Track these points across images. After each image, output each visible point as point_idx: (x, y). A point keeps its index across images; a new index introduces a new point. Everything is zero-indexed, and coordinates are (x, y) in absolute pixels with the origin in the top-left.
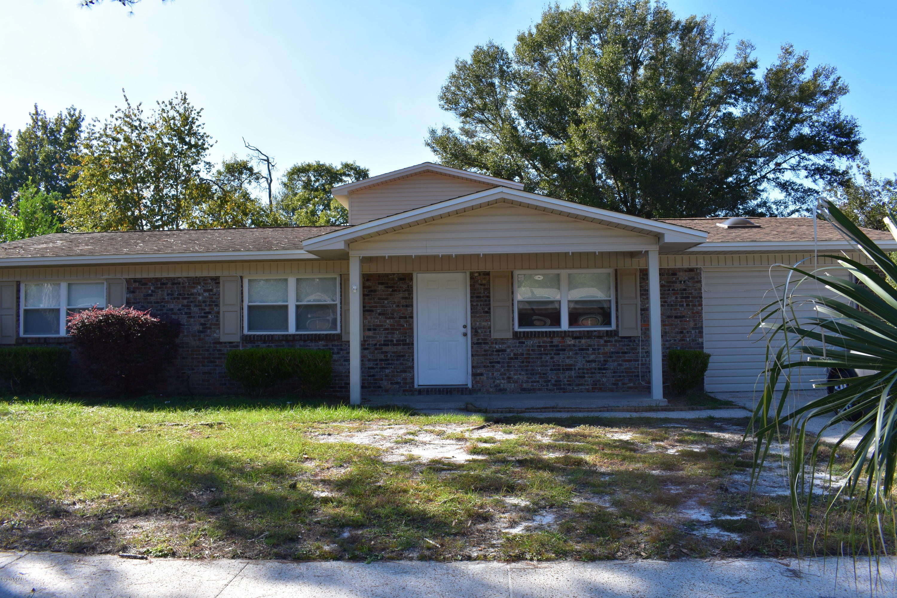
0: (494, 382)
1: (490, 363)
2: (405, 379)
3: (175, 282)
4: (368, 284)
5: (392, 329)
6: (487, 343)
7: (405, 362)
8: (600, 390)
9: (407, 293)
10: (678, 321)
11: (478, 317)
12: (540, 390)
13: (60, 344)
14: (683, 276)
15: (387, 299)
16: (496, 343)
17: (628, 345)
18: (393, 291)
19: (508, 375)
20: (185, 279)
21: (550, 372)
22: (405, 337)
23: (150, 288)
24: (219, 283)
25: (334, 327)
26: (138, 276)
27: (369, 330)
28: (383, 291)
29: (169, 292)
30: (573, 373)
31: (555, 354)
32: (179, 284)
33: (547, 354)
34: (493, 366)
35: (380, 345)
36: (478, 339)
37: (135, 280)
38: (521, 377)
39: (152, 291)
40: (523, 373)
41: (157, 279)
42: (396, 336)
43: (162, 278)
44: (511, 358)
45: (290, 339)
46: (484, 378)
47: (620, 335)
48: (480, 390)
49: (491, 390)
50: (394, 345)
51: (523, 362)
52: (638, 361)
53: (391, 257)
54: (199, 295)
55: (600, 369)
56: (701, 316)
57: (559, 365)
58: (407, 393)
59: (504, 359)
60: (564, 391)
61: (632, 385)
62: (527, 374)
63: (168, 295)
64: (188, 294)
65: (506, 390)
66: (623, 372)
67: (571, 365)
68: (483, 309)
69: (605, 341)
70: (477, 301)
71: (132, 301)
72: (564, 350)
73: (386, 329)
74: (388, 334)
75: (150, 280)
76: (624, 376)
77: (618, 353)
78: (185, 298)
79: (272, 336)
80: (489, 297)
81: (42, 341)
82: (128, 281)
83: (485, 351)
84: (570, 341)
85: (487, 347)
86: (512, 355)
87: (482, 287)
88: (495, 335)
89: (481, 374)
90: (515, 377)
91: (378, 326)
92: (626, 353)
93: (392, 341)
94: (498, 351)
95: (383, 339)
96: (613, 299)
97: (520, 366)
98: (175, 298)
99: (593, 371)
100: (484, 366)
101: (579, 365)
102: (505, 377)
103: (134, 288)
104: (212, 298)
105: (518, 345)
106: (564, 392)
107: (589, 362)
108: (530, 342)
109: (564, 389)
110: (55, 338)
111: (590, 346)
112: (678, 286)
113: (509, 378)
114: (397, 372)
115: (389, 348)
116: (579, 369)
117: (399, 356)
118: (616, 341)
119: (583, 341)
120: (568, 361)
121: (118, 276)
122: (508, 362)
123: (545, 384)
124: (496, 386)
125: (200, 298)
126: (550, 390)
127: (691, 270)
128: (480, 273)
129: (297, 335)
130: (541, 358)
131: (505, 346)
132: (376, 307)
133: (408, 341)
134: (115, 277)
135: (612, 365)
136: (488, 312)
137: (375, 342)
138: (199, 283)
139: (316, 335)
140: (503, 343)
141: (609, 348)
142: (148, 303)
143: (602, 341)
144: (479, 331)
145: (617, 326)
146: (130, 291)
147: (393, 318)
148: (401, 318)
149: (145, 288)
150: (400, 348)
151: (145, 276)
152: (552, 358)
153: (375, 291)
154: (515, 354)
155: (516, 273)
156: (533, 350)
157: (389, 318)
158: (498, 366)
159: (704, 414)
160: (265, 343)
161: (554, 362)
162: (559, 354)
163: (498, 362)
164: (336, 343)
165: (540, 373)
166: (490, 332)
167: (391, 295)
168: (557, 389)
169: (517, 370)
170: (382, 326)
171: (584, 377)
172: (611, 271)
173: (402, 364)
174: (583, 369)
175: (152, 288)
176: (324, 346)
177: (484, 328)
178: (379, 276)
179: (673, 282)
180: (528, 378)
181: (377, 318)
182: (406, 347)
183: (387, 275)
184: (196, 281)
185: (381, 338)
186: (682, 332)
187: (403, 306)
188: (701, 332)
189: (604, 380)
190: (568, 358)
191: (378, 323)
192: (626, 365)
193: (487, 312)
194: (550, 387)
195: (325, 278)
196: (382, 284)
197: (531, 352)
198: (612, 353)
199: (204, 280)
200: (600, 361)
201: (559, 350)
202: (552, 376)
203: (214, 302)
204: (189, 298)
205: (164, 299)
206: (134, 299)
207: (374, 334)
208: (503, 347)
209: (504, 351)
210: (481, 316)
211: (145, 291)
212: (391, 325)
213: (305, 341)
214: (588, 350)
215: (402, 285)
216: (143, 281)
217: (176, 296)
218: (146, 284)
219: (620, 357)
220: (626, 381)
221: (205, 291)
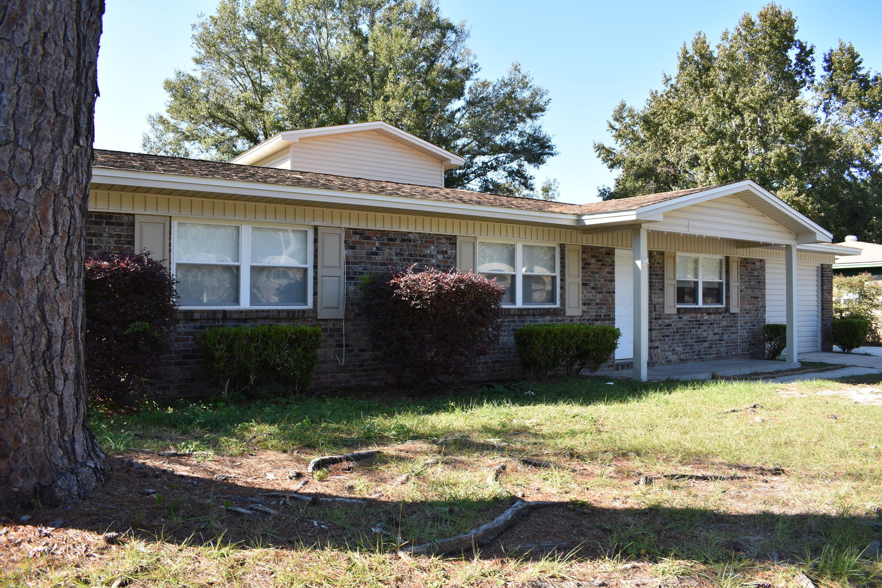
0: (665, 354)
1: (663, 336)
3: (405, 237)
4: (585, 256)
5: (601, 304)
6: (660, 318)
9: (611, 267)
10: (754, 301)
11: (656, 294)
12: (690, 360)
14: (758, 265)
15: (597, 273)
16: (666, 318)
17: (733, 320)
18: (602, 265)
19: (672, 348)
20: (416, 235)
21: (695, 344)
22: (610, 312)
23: (374, 244)
24: (455, 244)
25: (553, 300)
26: (362, 226)
27: (584, 304)
28: (595, 264)
29: (398, 251)
30: (706, 344)
31: (698, 328)
32: (410, 241)
33: (694, 328)
34: (664, 340)
35: (593, 320)
36: (656, 315)
37: (356, 232)
38: (680, 349)
39: (377, 248)
40: (681, 345)
41: (383, 233)
42: (604, 311)
43: (389, 232)
44: (674, 332)
45: (519, 314)
46: (659, 350)
49: (663, 361)
50: (603, 320)
51: (681, 335)
52: (737, 333)
54: (432, 257)
55: (720, 340)
56: (765, 298)
57: (700, 338)
59: (670, 333)
61: (734, 353)
62: (683, 346)
64: (420, 256)
66: (730, 343)
67: (706, 337)
68: (658, 286)
69: (724, 317)
70: (656, 279)
71: (352, 260)
72: (702, 324)
73: (597, 304)
74: (598, 308)
75: (375, 232)
76: (731, 346)
77: (728, 326)
80: (663, 275)
82: (348, 231)
83: (660, 325)
84: (706, 317)
85: (660, 322)
86: (675, 329)
87: (659, 266)
88: (666, 311)
89: (657, 347)
90: (677, 349)
91: (591, 300)
92: (732, 327)
93: (601, 316)
94: (667, 325)
95: (594, 314)
96: (724, 281)
97: (679, 339)
98: (405, 260)
99: (717, 342)
100: (659, 340)
101: (710, 338)
103: (354, 242)
104: (446, 262)
105: (678, 320)
106: (702, 361)
107: (715, 334)
108: (686, 317)
109: (702, 358)
110: (234, 312)
111: (715, 321)
112: (756, 273)
113: (673, 350)
115: (599, 323)
116: (710, 341)
118: (728, 317)
119: (712, 316)
120: (705, 334)
121: (337, 224)
122: (673, 336)
123: (692, 354)
124: (666, 358)
125: (434, 261)
126: (695, 360)
127: (761, 261)
128: (657, 252)
129: (525, 309)
130: (691, 331)
131: (672, 320)
132: (589, 280)
133: (611, 316)
134: (331, 225)
135: (725, 337)
136: (662, 289)
137: (589, 317)
138: (432, 242)
139: (546, 309)
140: (671, 318)
141: (724, 323)
143: (721, 317)
144: (657, 307)
145: (727, 304)
146: (349, 245)
147: (601, 292)
148: (607, 292)
149: (368, 244)
150: (606, 322)
151: (371, 226)
152: (696, 331)
153: (589, 264)
154: (677, 328)
155: (677, 254)
156: (686, 325)
157: (599, 293)
158: (667, 339)
161: (697, 335)
162: (700, 328)
163: (667, 336)
164: (559, 318)
165: (690, 345)
166: (663, 307)
167: (600, 269)
168: (699, 358)
169: (677, 343)
170: (593, 300)
171: (711, 347)
172: (721, 257)
174: (712, 340)
175: (377, 244)
176: (550, 321)
177: (659, 304)
178: (592, 248)
179: (754, 270)
180: (684, 350)
181: (591, 292)
182: (610, 322)
184: (430, 239)
186: (757, 310)
187: (609, 281)
188: (765, 310)
189: (722, 349)
190: (705, 331)
191: (591, 298)
192: (733, 336)
194: (695, 357)
195: (544, 247)
196: (594, 257)
197: (685, 327)
198: (726, 326)
199: (438, 238)
200: (720, 334)
201: (700, 324)
202: (696, 347)
205: (392, 260)
206: (354, 257)
207: (588, 309)
208: (670, 321)
209: (670, 325)
210: (658, 293)
211: (368, 246)
212: (600, 300)
213: (534, 316)
214: (714, 324)
215: (608, 260)
216: (367, 234)
217: (406, 257)
218: (369, 238)
219: (729, 330)
220: (732, 350)
221: (438, 252)
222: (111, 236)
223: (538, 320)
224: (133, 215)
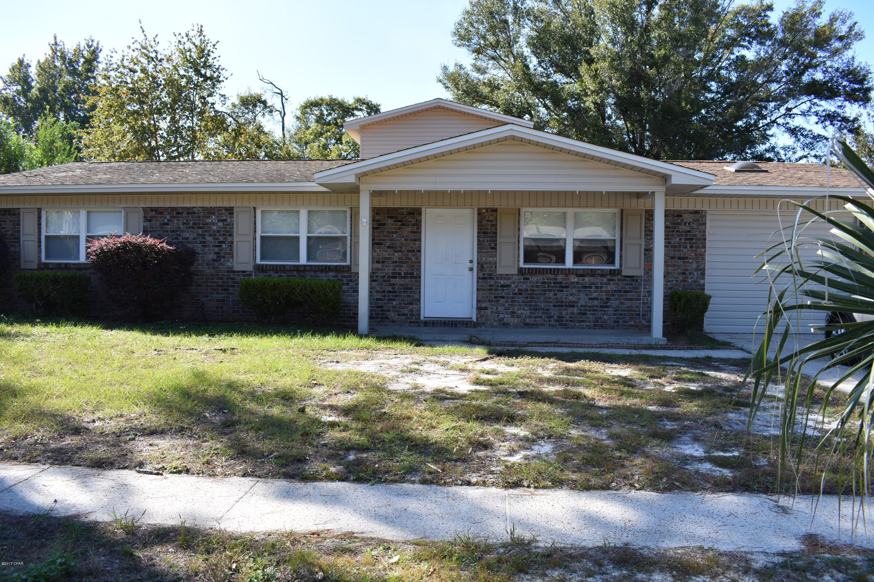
0: (498, 316)
1: (495, 297)
2: (412, 311)
3: (190, 211)
4: (377, 217)
5: (400, 262)
6: (492, 278)
7: (412, 295)
8: (602, 327)
9: (415, 227)
10: (681, 262)
11: (484, 253)
12: (542, 325)
13: (80, 269)
14: (688, 218)
15: (396, 232)
16: (501, 279)
17: (631, 284)
18: (402, 225)
19: (511, 310)
20: (200, 209)
21: (553, 308)
22: (413, 270)
23: (166, 217)
24: (233, 213)
25: (344, 258)
26: (155, 205)
27: (378, 262)
28: (392, 225)
29: (185, 221)
30: (575, 310)
31: (558, 291)
32: (194, 213)
33: (550, 291)
34: (498, 301)
35: (388, 277)
36: (484, 274)
37: (152, 209)
38: (524, 312)
39: (168, 220)
40: (526, 308)
41: (173, 209)
42: (404, 269)
43: (177, 208)
44: (516, 294)
45: (301, 270)
46: (489, 312)
47: (623, 274)
48: (484, 323)
49: (495, 324)
50: (402, 277)
51: (527, 298)
52: (639, 300)
53: (400, 192)
54: (214, 224)
55: (602, 307)
56: (703, 259)
57: (562, 302)
58: (413, 325)
59: (509, 294)
60: (566, 326)
61: (632, 323)
62: (530, 309)
63: (183, 224)
64: (203, 224)
65: (510, 324)
66: (624, 310)
67: (574, 302)
68: (489, 245)
69: (608, 280)
70: (484, 237)
71: (149, 229)
72: (567, 287)
73: (395, 262)
74: (396, 266)
75: (166, 209)
76: (625, 314)
77: (620, 291)
78: (200, 228)
79: (284, 266)
80: (495, 233)
81: (63, 266)
82: (145, 210)
83: (490, 286)
84: (573, 279)
85: (492, 282)
86: (516, 291)
87: (489, 223)
88: (500, 271)
89: (486, 308)
90: (519, 312)
91: (386, 258)
92: (628, 292)
93: (400, 274)
94: (503, 286)
95: (391, 271)
96: (618, 238)
97: (524, 302)
98: (190, 228)
99: (595, 308)
100: (489, 301)
101: (582, 302)
102: (509, 311)
103: (151, 217)
104: (226, 228)
105: (522, 281)
106: (566, 328)
107: (591, 299)
108: (534, 279)
110: (75, 264)
111: (593, 284)
112: (683, 228)
114: (404, 304)
115: (397, 281)
116: (581, 306)
117: (406, 288)
118: (619, 280)
119: (587, 279)
120: (571, 298)
121: (136, 205)
122: (512, 298)
123: (548, 320)
124: (500, 320)
125: (215, 228)
126: (552, 326)
127: (696, 212)
128: (487, 210)
129: (308, 266)
130: (545, 294)
131: (510, 281)
132: (385, 240)
133: (415, 274)
134: (132, 206)
135: (614, 303)
136: (495, 248)
137: (383, 274)
138: (213, 213)
139: (326, 266)
140: (509, 279)
141: (612, 287)
142: (165, 231)
143: (605, 280)
144: (485, 266)
145: (621, 265)
146: (146, 219)
147: (401, 251)
148: (409, 251)
149: (161, 217)
150: (407, 280)
151: (161, 205)
153: (384, 224)
154: (519, 290)
155: (523, 210)
156: (537, 286)
157: (398, 251)
158: (502, 301)
159: (702, 354)
160: (277, 272)
161: (557, 298)
162: (562, 291)
163: (503, 297)
164: (346, 274)
165: (543, 309)
166: (496, 267)
167: (400, 229)
168: (560, 325)
169: (520, 306)
170: (390, 258)
171: (586, 314)
172: (617, 211)
173: (409, 296)
174: (585, 306)
175: (168, 217)
176: (334, 277)
177: (490, 263)
178: (389, 209)
179: (678, 224)
180: (531, 313)
181: (386, 251)
182: (413, 280)
183: (396, 209)
184: (210, 211)
185: (389, 270)
186: (684, 273)
187: (411, 240)
188: (703, 274)
189: (606, 317)
190: (571, 295)
191: (387, 256)
192: (628, 303)
193: (493, 248)
194: (553, 322)
195: (336, 211)
196: (391, 217)
197: (535, 288)
198: (615, 291)
199: (218, 210)
200: (602, 299)
201: (563, 287)
202: (555, 312)
203: (228, 232)
204: (203, 228)
205: (180, 228)
206: (151, 227)
207: (383, 266)
208: (508, 282)
209: (509, 286)
210: (487, 252)
211: (161, 219)
212: (399, 258)
213: (315, 272)
214: (591, 287)
215: (410, 219)
216: (160, 210)
217: (191, 225)
218: (162, 213)
219: (622, 296)
220: (627, 319)
221: (219, 221)
222: (10, 221)
223: (321, 275)
224: (19, 209)
